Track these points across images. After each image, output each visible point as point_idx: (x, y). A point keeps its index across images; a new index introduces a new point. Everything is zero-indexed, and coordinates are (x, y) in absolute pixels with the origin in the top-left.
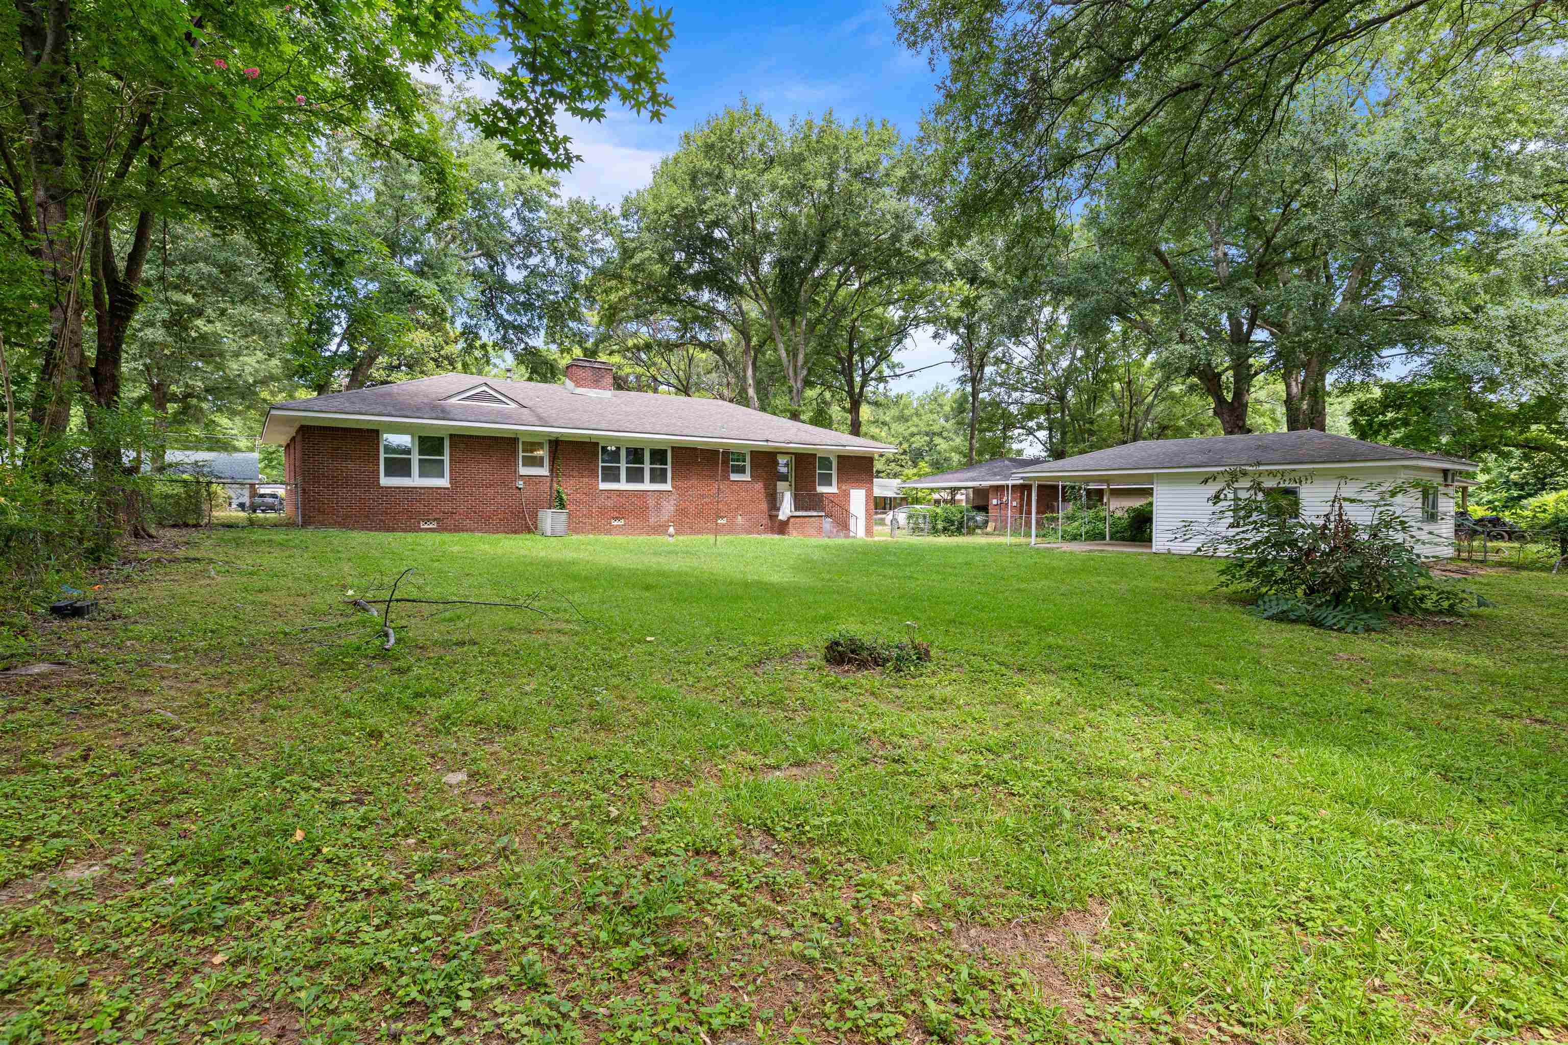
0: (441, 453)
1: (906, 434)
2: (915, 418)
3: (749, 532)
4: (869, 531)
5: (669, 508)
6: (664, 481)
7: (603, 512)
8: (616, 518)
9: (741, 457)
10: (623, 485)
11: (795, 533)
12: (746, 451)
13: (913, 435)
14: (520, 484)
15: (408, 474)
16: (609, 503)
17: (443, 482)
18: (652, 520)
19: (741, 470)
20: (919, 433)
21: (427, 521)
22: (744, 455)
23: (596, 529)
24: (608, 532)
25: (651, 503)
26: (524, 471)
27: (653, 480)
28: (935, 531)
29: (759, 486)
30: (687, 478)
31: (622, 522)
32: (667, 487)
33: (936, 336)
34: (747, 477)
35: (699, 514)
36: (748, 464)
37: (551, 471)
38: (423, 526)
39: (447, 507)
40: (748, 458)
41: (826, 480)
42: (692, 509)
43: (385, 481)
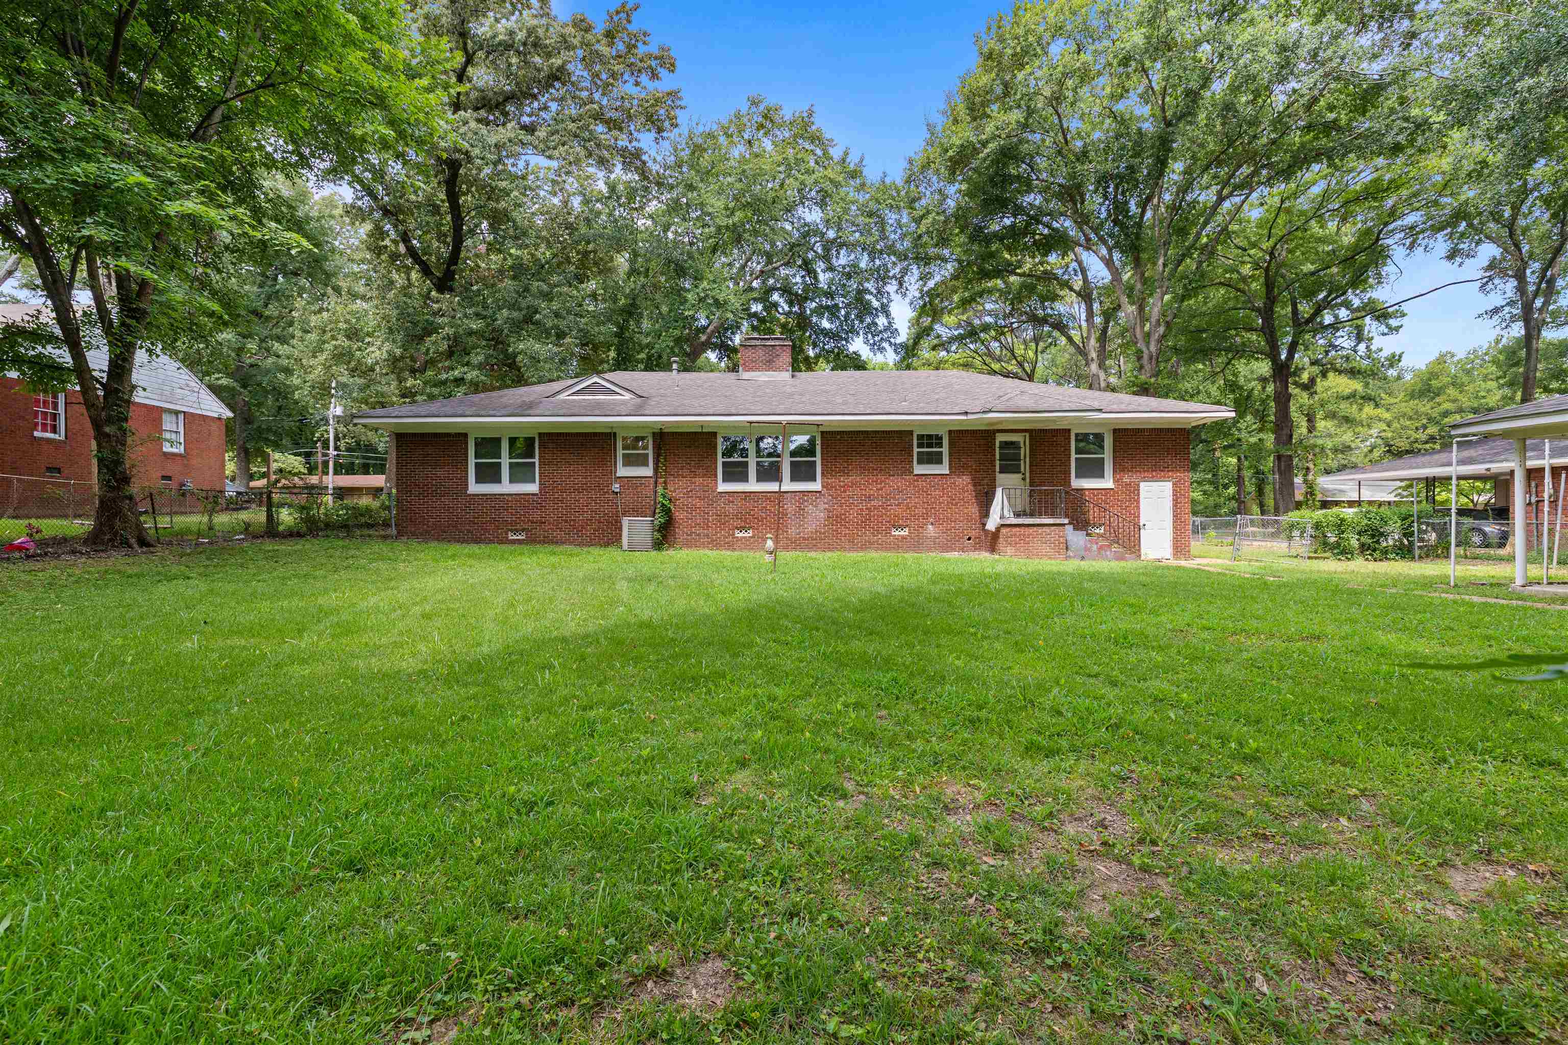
0: (532, 456)
1: (1435, 414)
2: (1451, 391)
3: (946, 548)
4: (1180, 548)
5: (816, 514)
6: (813, 479)
7: (722, 521)
8: (741, 529)
9: (936, 440)
10: (753, 486)
11: (1010, 550)
12: (943, 432)
13: (1446, 414)
14: (616, 487)
15: (498, 480)
16: (731, 509)
17: (532, 488)
18: (792, 532)
19: (936, 459)
20: (1460, 411)
21: (515, 532)
22: (939, 438)
23: (715, 544)
24: (731, 546)
25: (790, 507)
26: (623, 471)
27: (794, 478)
28: (1342, 551)
29: (964, 481)
30: (845, 473)
31: (750, 533)
32: (816, 486)
33: (1452, 255)
34: (944, 469)
35: (865, 522)
36: (945, 449)
37: (656, 470)
38: (512, 537)
39: (536, 515)
40: (946, 442)
41: (1094, 469)
42: (853, 514)
43: (474, 488)
